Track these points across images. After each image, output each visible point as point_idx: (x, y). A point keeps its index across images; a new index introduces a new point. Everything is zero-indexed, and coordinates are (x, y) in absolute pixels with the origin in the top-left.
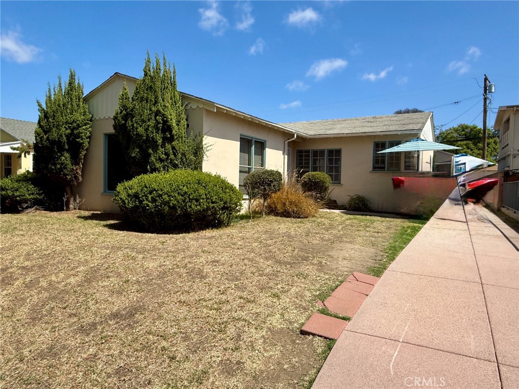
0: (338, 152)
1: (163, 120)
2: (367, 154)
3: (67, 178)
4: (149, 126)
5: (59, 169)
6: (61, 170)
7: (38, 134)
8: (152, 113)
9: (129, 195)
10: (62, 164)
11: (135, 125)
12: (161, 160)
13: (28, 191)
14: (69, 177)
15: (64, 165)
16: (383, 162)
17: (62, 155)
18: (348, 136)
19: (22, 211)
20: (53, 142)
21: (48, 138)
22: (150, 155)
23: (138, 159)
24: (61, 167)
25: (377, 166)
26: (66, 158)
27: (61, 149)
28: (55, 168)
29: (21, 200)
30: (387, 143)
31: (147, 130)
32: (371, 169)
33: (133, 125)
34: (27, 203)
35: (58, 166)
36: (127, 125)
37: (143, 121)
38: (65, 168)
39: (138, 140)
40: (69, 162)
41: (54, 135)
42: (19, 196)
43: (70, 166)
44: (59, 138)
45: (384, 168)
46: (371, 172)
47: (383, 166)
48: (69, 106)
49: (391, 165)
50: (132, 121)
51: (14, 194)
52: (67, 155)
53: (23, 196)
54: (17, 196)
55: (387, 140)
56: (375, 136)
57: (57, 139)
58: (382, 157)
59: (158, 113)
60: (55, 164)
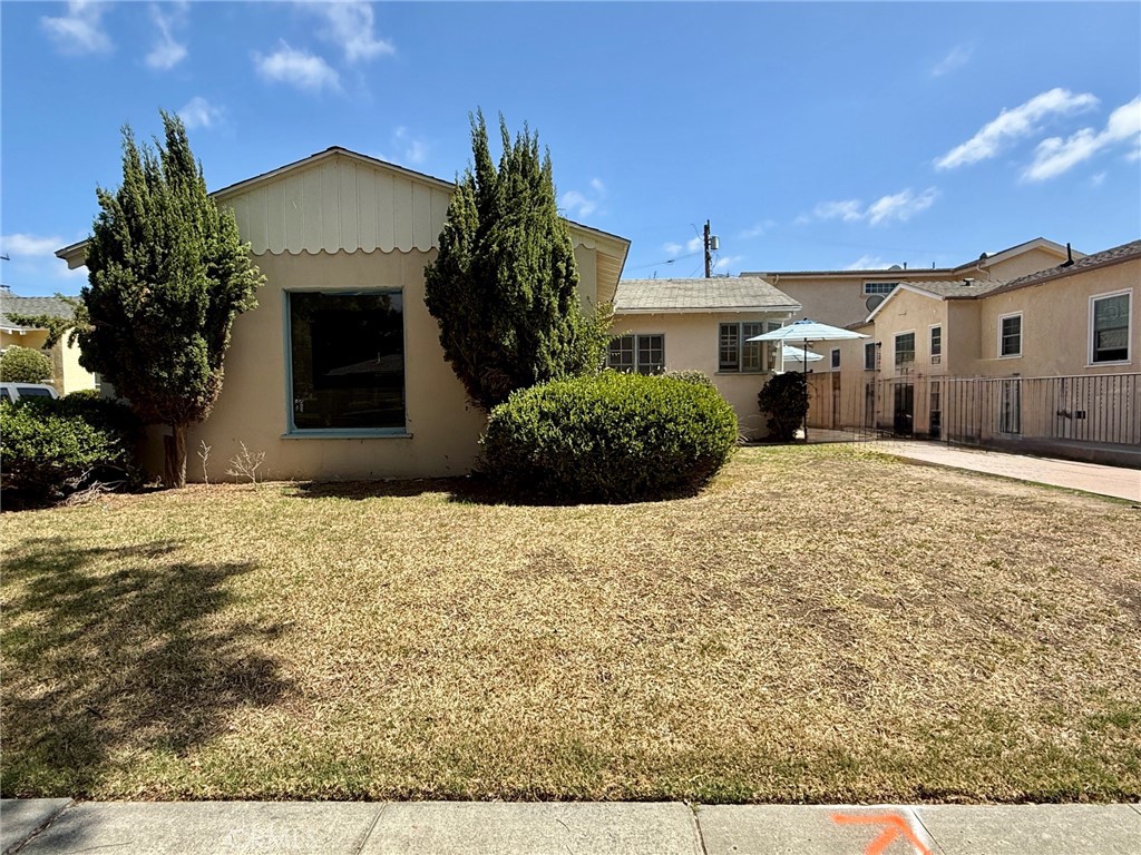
0: (658, 341)
1: (567, 268)
2: (710, 344)
3: (196, 401)
4: (540, 281)
5: (179, 378)
6: (185, 380)
7: (124, 284)
8: (545, 254)
9: (567, 430)
10: (190, 364)
11: (519, 278)
12: (553, 354)
13: (81, 442)
14: (201, 399)
15: (196, 367)
16: (734, 357)
17: (190, 344)
18: (682, 312)
19: (65, 498)
20: (174, 308)
21: (159, 298)
22: (537, 342)
23: (510, 352)
24: (186, 373)
25: (726, 363)
26: (201, 351)
27: (190, 327)
28: (170, 374)
29: (65, 468)
30: (741, 326)
31: (538, 289)
32: (717, 370)
33: (513, 277)
34: (77, 473)
35: (179, 371)
36: (499, 276)
37: (531, 270)
38: (197, 376)
39: (518, 311)
40: (205, 359)
41: (181, 289)
42: (61, 457)
43: (206, 371)
44: (193, 298)
45: (737, 367)
46: (716, 374)
47: (734, 363)
48: (199, 215)
49: (746, 363)
50: (511, 269)
51: (40, 453)
52: (202, 342)
53: (71, 456)
54: (52, 459)
55: (741, 322)
56: (720, 314)
57: (187, 300)
58: (731, 349)
59: (557, 254)
60: (169, 366)
